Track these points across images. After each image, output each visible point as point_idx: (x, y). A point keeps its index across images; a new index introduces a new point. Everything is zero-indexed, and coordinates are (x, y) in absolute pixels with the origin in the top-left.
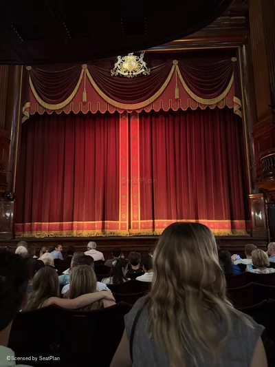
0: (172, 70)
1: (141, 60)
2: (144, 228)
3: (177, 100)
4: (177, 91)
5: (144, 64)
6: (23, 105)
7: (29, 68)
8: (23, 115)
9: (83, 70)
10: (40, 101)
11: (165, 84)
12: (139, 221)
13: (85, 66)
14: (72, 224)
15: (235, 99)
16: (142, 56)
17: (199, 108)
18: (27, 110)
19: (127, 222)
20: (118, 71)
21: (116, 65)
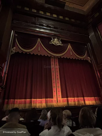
2: (64, 102)
3: (71, 55)
4: (71, 52)
5: (61, 42)
7: (16, 35)
9: (38, 40)
12: (61, 99)
13: (39, 39)
14: (31, 100)
15: (89, 58)
18: (14, 50)
19: (56, 99)
21: (52, 41)
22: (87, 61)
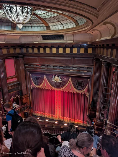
0: (69, 80)
1: (59, 78)
4: (70, 87)
6: (30, 85)
7: (30, 75)
8: (31, 88)
10: (35, 84)
11: (67, 84)
12: (60, 116)
13: (45, 76)
15: (87, 93)
16: (60, 77)
17: (76, 93)
19: (57, 116)
20: (53, 80)
21: (53, 78)
22: (85, 95)
